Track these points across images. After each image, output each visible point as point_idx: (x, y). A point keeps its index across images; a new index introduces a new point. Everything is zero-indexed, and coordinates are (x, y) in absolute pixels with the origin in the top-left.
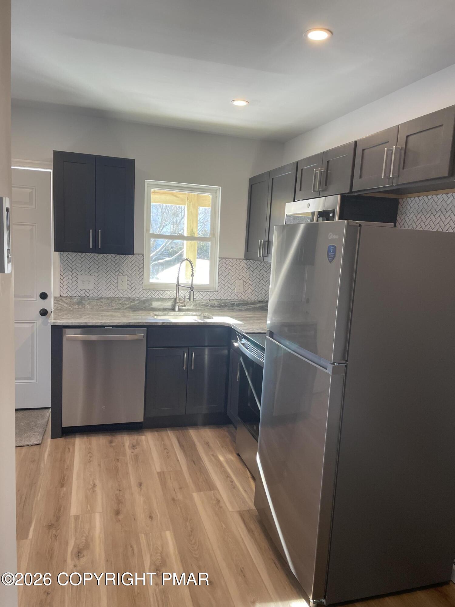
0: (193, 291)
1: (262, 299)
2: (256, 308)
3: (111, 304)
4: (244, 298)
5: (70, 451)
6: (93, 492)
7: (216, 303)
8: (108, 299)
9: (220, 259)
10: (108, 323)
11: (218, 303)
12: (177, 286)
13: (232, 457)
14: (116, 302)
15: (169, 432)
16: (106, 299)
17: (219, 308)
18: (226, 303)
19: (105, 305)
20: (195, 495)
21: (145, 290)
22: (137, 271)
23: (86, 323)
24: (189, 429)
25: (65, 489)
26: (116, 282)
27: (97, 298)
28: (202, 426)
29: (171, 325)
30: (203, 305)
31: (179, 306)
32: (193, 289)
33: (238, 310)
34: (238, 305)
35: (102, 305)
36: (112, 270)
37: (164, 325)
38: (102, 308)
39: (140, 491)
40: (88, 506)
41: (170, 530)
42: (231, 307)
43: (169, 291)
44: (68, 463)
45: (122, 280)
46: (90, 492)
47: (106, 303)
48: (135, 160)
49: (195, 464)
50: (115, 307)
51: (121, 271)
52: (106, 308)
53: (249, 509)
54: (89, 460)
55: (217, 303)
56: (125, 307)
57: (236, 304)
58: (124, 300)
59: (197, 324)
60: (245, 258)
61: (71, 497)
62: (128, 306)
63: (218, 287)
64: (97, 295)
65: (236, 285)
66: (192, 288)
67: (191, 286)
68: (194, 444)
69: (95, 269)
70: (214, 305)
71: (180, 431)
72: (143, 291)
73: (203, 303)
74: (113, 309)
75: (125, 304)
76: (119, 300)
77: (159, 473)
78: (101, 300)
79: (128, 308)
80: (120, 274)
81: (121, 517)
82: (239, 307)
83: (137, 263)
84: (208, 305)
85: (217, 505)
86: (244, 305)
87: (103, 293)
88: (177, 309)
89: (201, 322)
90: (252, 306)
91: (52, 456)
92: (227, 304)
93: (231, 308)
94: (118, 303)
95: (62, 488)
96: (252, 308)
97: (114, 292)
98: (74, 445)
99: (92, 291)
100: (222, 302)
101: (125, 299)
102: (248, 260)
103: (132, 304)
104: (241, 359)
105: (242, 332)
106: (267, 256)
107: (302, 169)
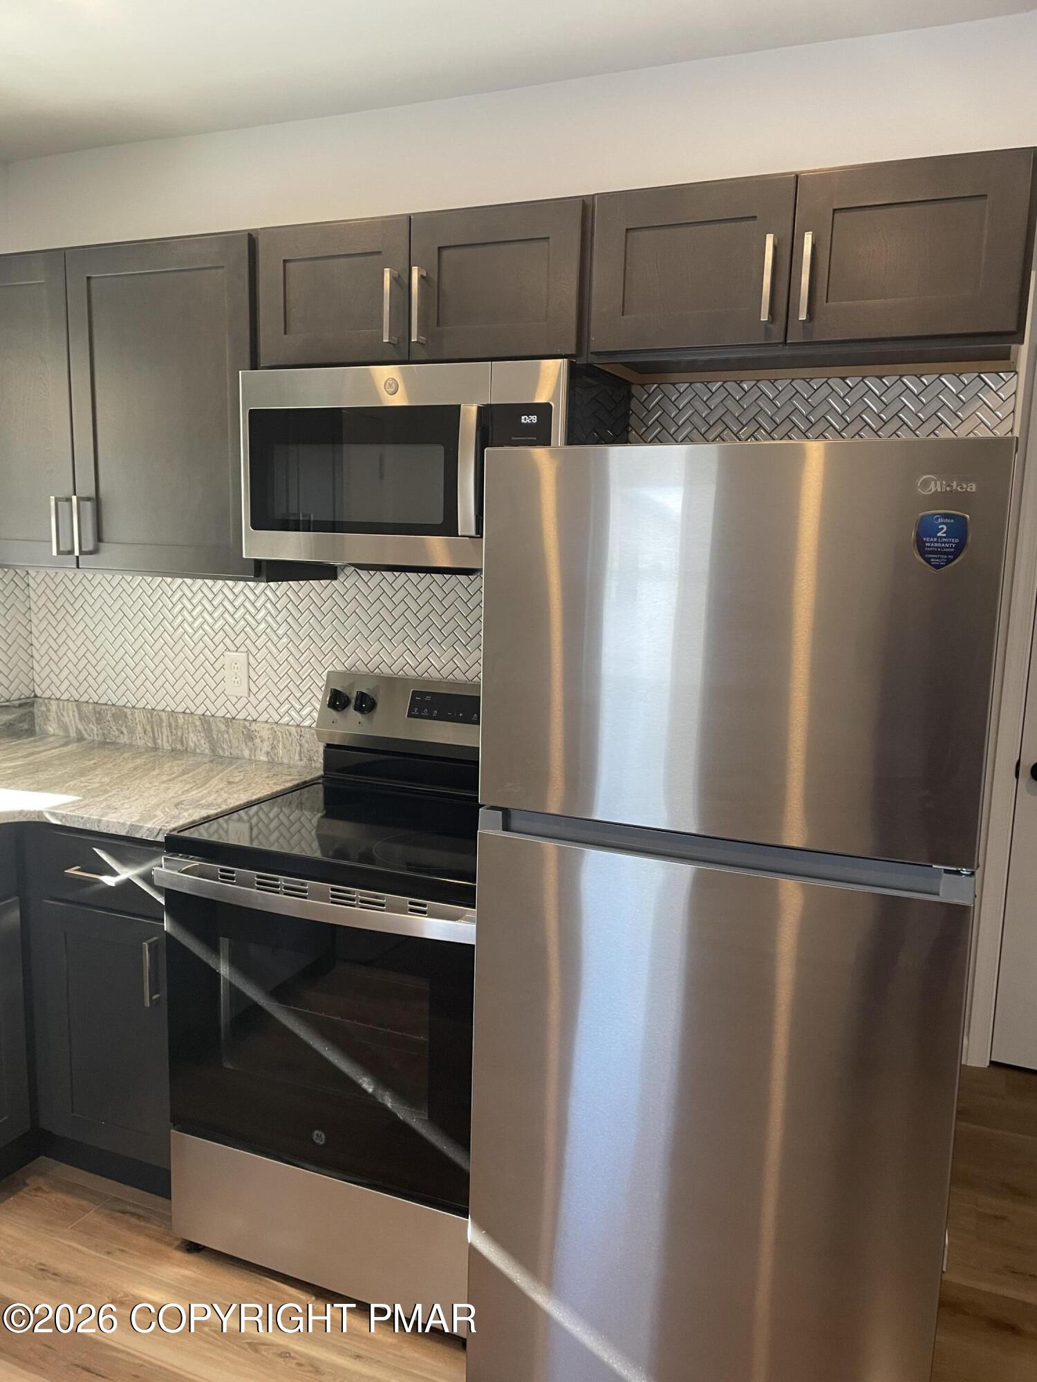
104: (167, 925)
105: (144, 830)
106: (95, 551)
107: (285, 261)
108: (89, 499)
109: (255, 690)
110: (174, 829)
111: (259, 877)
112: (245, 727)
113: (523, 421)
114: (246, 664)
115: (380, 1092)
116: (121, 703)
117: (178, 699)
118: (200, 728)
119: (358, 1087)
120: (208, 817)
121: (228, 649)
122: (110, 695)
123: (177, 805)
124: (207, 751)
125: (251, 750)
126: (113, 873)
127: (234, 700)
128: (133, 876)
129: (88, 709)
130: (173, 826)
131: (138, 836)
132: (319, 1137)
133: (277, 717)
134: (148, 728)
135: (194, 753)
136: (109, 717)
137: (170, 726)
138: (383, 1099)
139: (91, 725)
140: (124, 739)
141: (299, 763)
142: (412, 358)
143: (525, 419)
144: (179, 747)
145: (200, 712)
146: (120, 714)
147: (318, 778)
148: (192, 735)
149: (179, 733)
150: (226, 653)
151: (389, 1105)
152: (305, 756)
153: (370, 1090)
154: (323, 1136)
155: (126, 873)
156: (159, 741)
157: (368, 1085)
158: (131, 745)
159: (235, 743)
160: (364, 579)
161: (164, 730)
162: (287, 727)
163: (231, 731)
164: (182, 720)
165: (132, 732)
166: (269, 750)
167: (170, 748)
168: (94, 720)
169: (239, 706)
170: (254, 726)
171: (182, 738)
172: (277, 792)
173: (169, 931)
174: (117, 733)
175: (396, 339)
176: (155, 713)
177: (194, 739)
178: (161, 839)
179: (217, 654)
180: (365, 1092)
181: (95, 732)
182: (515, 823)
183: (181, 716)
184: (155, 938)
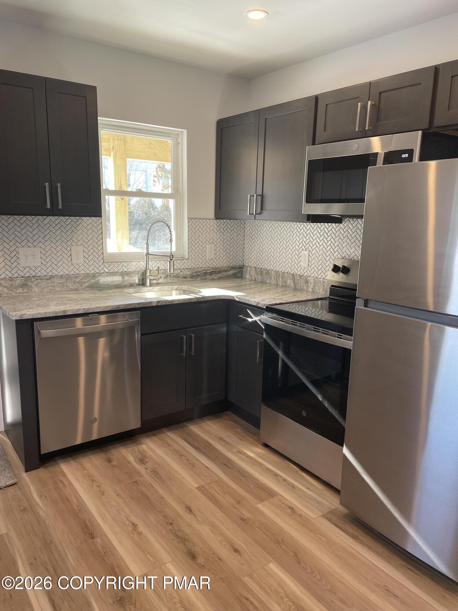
0: (173, 260)
1: (234, 265)
2: (229, 275)
3: (67, 284)
4: (215, 265)
5: (65, 484)
6: (139, 534)
7: (187, 273)
8: (62, 277)
9: (189, 220)
10: (92, 309)
11: (191, 273)
12: (146, 255)
13: (261, 450)
14: (72, 280)
15: (167, 433)
16: (59, 278)
17: (192, 279)
18: (199, 272)
19: (58, 286)
20: (260, 506)
21: (105, 262)
22: (94, 239)
23: (64, 311)
24: (187, 425)
25: (98, 540)
26: (69, 254)
27: (47, 277)
28: (199, 419)
29: (167, 304)
30: (174, 276)
31: (150, 280)
32: (173, 258)
33: (211, 279)
34: (211, 273)
35: (53, 286)
36: (62, 239)
37: (159, 305)
38: (55, 290)
39: (196, 518)
40: (148, 556)
41: (271, 562)
42: (204, 276)
43: (134, 262)
44: (75, 500)
45: (77, 252)
46: (135, 535)
47: (60, 283)
48: (97, 87)
49: (229, 468)
50: (71, 288)
51: (74, 239)
52: (59, 289)
53: (330, 510)
54: (100, 490)
55: (189, 273)
56: (84, 287)
57: (209, 273)
58: (81, 277)
59: (195, 300)
60: (215, 217)
61: (116, 550)
62: (87, 284)
63: (189, 253)
64: (46, 274)
65: (207, 251)
66: (172, 256)
67: (170, 254)
68: (209, 443)
69: (40, 239)
70: (186, 276)
71: (180, 430)
72: (103, 263)
73: (174, 275)
74: (68, 290)
75: (83, 282)
76: (76, 277)
77: (198, 488)
78: (53, 280)
79: (88, 287)
80: (74, 243)
81: (201, 560)
82: (212, 276)
83: (93, 228)
84: (179, 277)
85: (294, 514)
86: (217, 273)
87: (53, 270)
88: (148, 284)
89: (199, 297)
90: (225, 274)
91: (46, 497)
92: (199, 274)
93: (203, 278)
94: (74, 282)
95: (94, 540)
96: (225, 276)
97: (67, 267)
98: (64, 475)
99: (40, 268)
100: (194, 271)
101: (83, 276)
102: (218, 220)
103: (93, 281)
104: (264, 336)
105: (261, 304)
106: (260, 213)
107: (327, 105)
108: (260, 195)
109: (310, 265)
110: (269, 305)
111: (292, 322)
112: (305, 278)
113: (403, 157)
114: (308, 255)
115: (324, 401)
116: (268, 269)
117: (286, 268)
118: (291, 278)
119: (317, 398)
120: (282, 303)
121: (303, 250)
122: (266, 266)
123: (273, 299)
124: (293, 286)
125: (307, 287)
126: (252, 318)
127: (303, 268)
128: (257, 320)
129: (258, 270)
130: (269, 303)
131: (259, 306)
132: (304, 414)
133: (317, 276)
134: (276, 278)
135: (289, 287)
136: (264, 273)
137: (282, 277)
138: (325, 403)
139: (259, 276)
140: (268, 281)
141: (322, 293)
142: (367, 136)
143: (403, 156)
144: (284, 284)
145: (292, 273)
146: (268, 272)
147: (327, 297)
148: (288, 280)
149: (285, 280)
150: (302, 251)
151: (326, 406)
152: (325, 290)
153: (321, 400)
154: (305, 414)
155: (255, 318)
156: (278, 282)
157: (320, 398)
158: (270, 283)
159: (302, 284)
160: (351, 223)
161: (280, 278)
162: (320, 279)
163: (301, 280)
164: (286, 275)
165: (270, 278)
166: (313, 287)
167: (282, 285)
168: (260, 274)
169: (305, 271)
170: (309, 278)
171: (285, 281)
172: (309, 299)
173: (265, 337)
174: (266, 279)
175: (361, 129)
176: (278, 272)
177: (290, 282)
178: (265, 307)
179: (299, 251)
180: (319, 400)
181: (260, 278)
182: (369, 305)
183: (286, 274)
184: (262, 341)
